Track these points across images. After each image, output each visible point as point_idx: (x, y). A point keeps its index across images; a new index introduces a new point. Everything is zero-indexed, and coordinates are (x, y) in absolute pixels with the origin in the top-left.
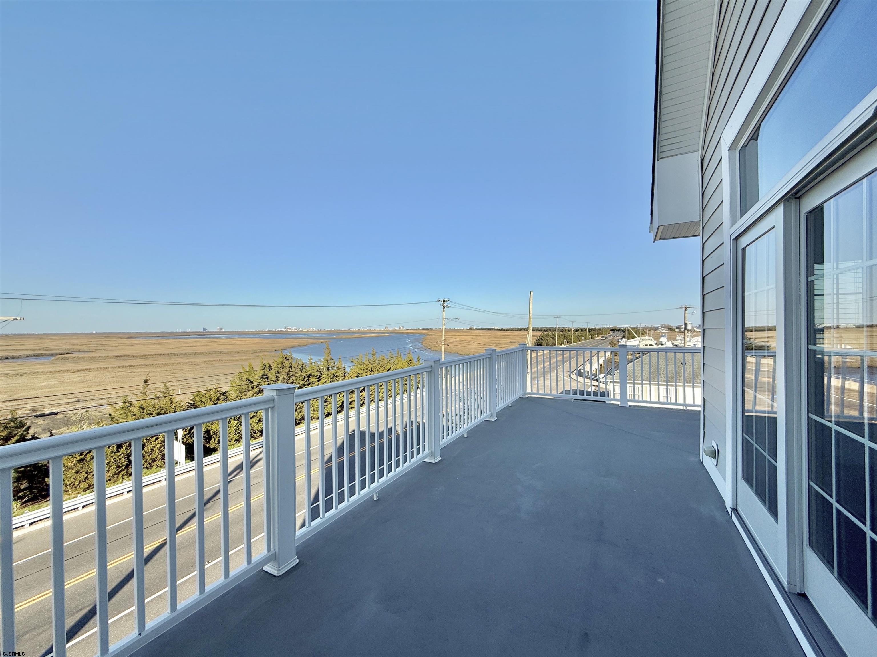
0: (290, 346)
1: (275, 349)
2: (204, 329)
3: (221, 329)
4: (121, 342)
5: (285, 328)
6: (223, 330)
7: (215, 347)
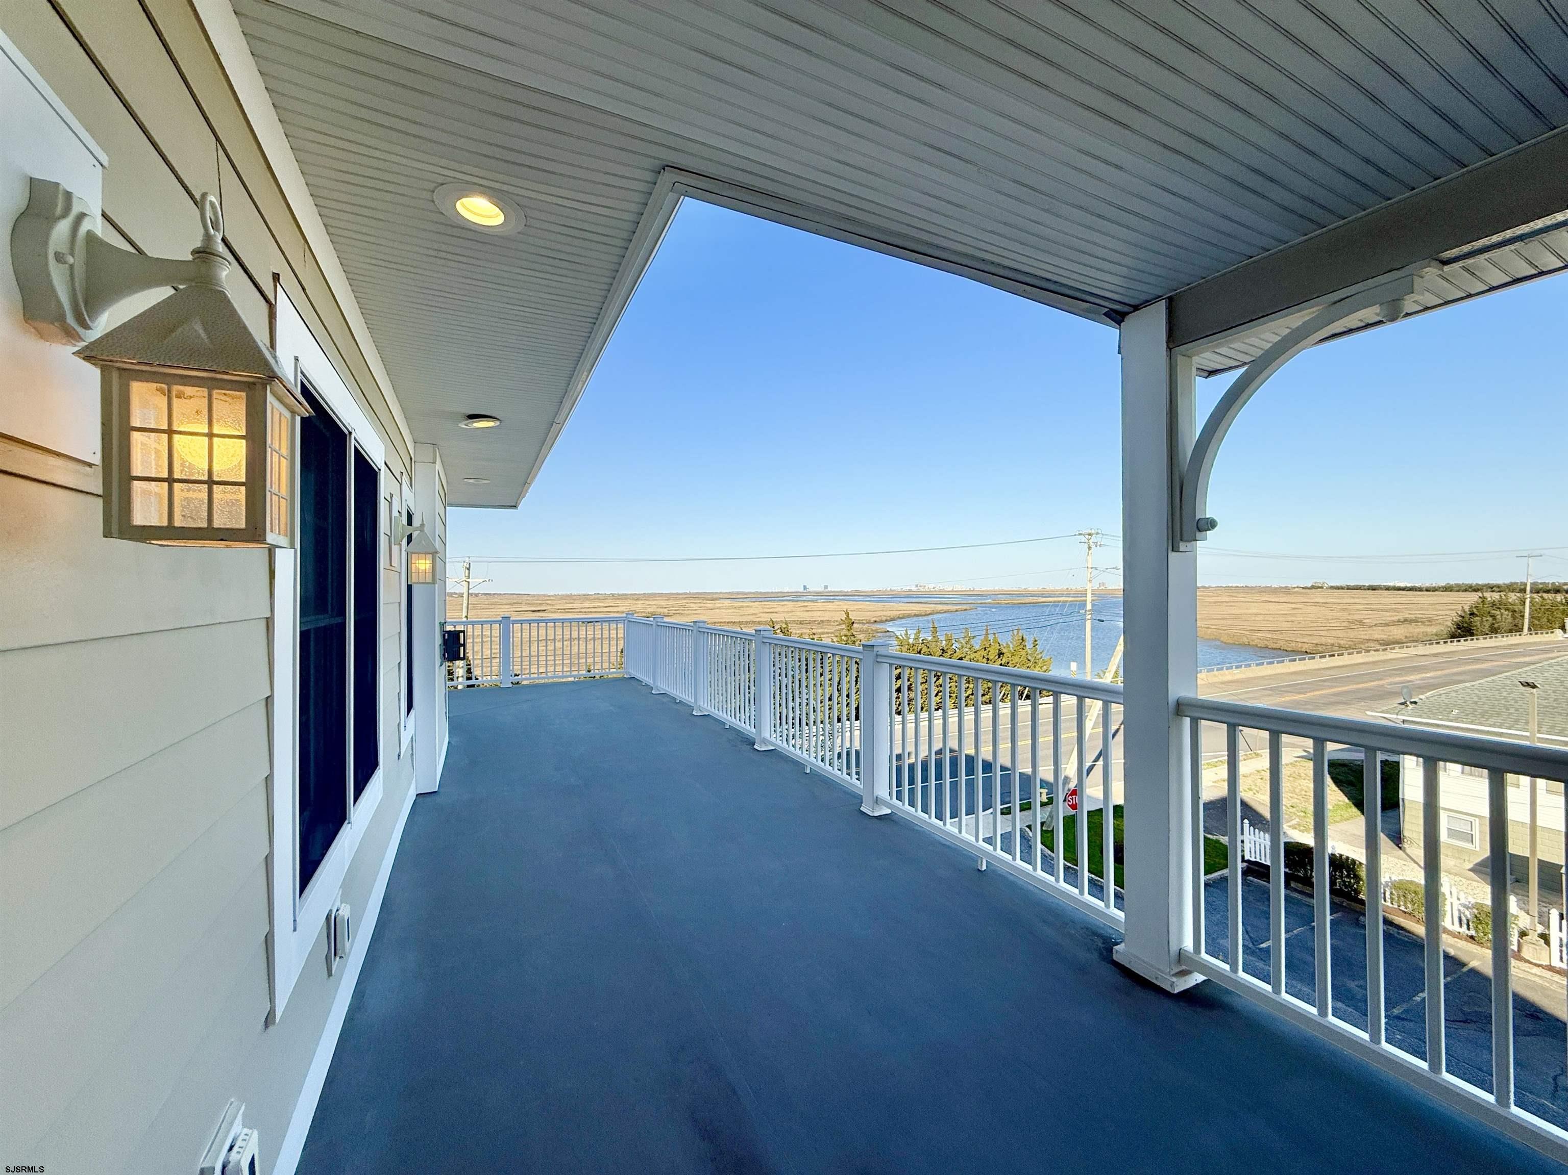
0: (901, 616)
1: (874, 619)
2: (805, 587)
3: (826, 587)
4: (702, 605)
5: (917, 586)
6: (829, 589)
7: (798, 614)
